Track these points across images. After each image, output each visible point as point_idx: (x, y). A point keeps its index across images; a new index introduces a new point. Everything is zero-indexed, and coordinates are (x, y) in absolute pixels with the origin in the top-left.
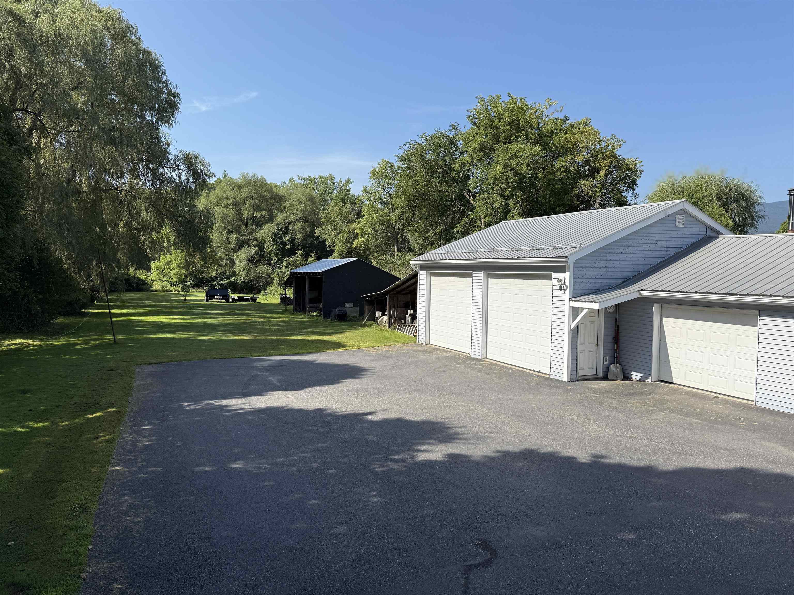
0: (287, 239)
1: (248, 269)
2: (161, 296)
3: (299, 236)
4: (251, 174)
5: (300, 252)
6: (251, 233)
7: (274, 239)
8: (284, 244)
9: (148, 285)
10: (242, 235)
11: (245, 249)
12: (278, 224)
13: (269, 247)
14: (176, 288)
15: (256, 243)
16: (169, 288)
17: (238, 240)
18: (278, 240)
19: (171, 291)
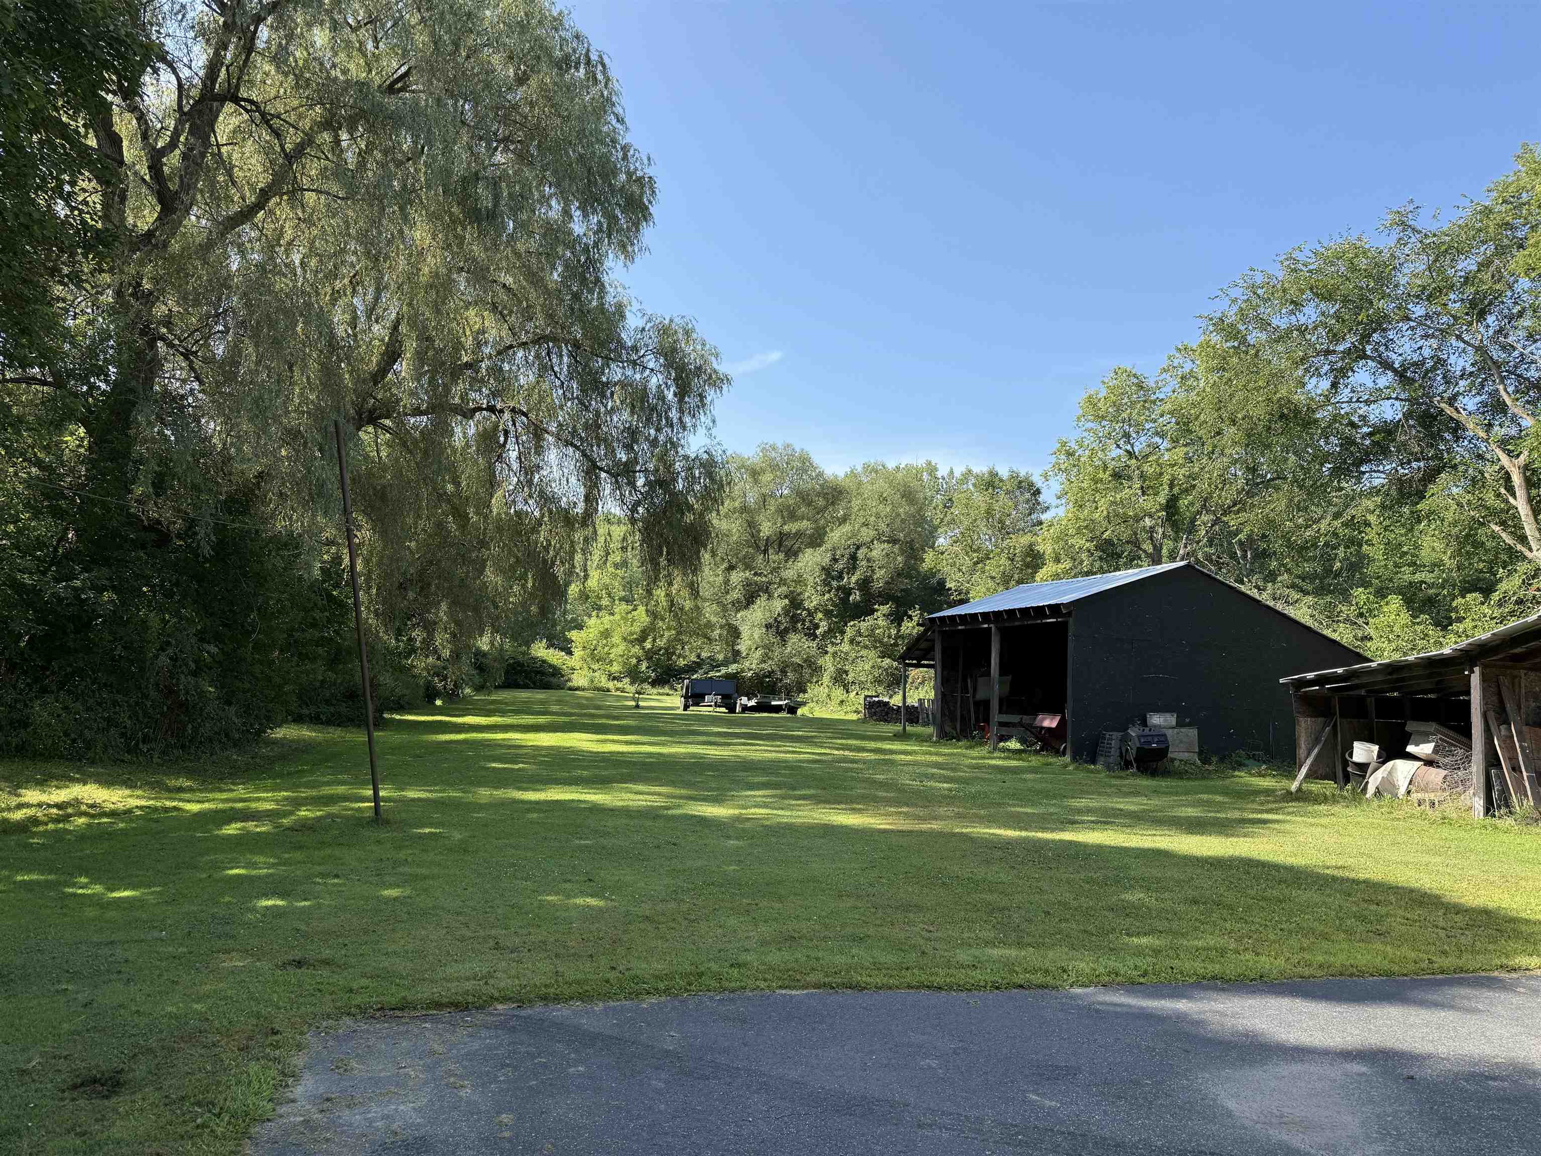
0: (854, 579)
1: (765, 647)
2: (587, 699)
3: (880, 573)
4: (780, 445)
5: (885, 609)
6: (775, 570)
7: (825, 580)
8: (848, 592)
9: (563, 676)
10: (756, 574)
11: (761, 601)
12: (834, 549)
13: (813, 599)
14: (620, 685)
15: (783, 589)
16: (604, 682)
17: (748, 584)
18: (834, 584)
19: (608, 690)
